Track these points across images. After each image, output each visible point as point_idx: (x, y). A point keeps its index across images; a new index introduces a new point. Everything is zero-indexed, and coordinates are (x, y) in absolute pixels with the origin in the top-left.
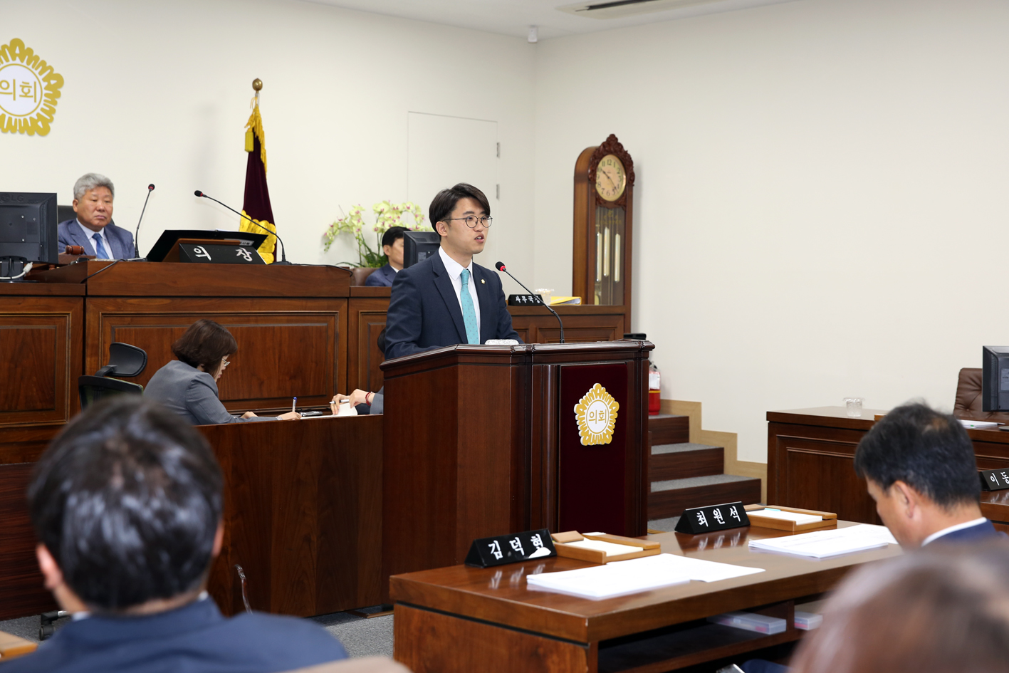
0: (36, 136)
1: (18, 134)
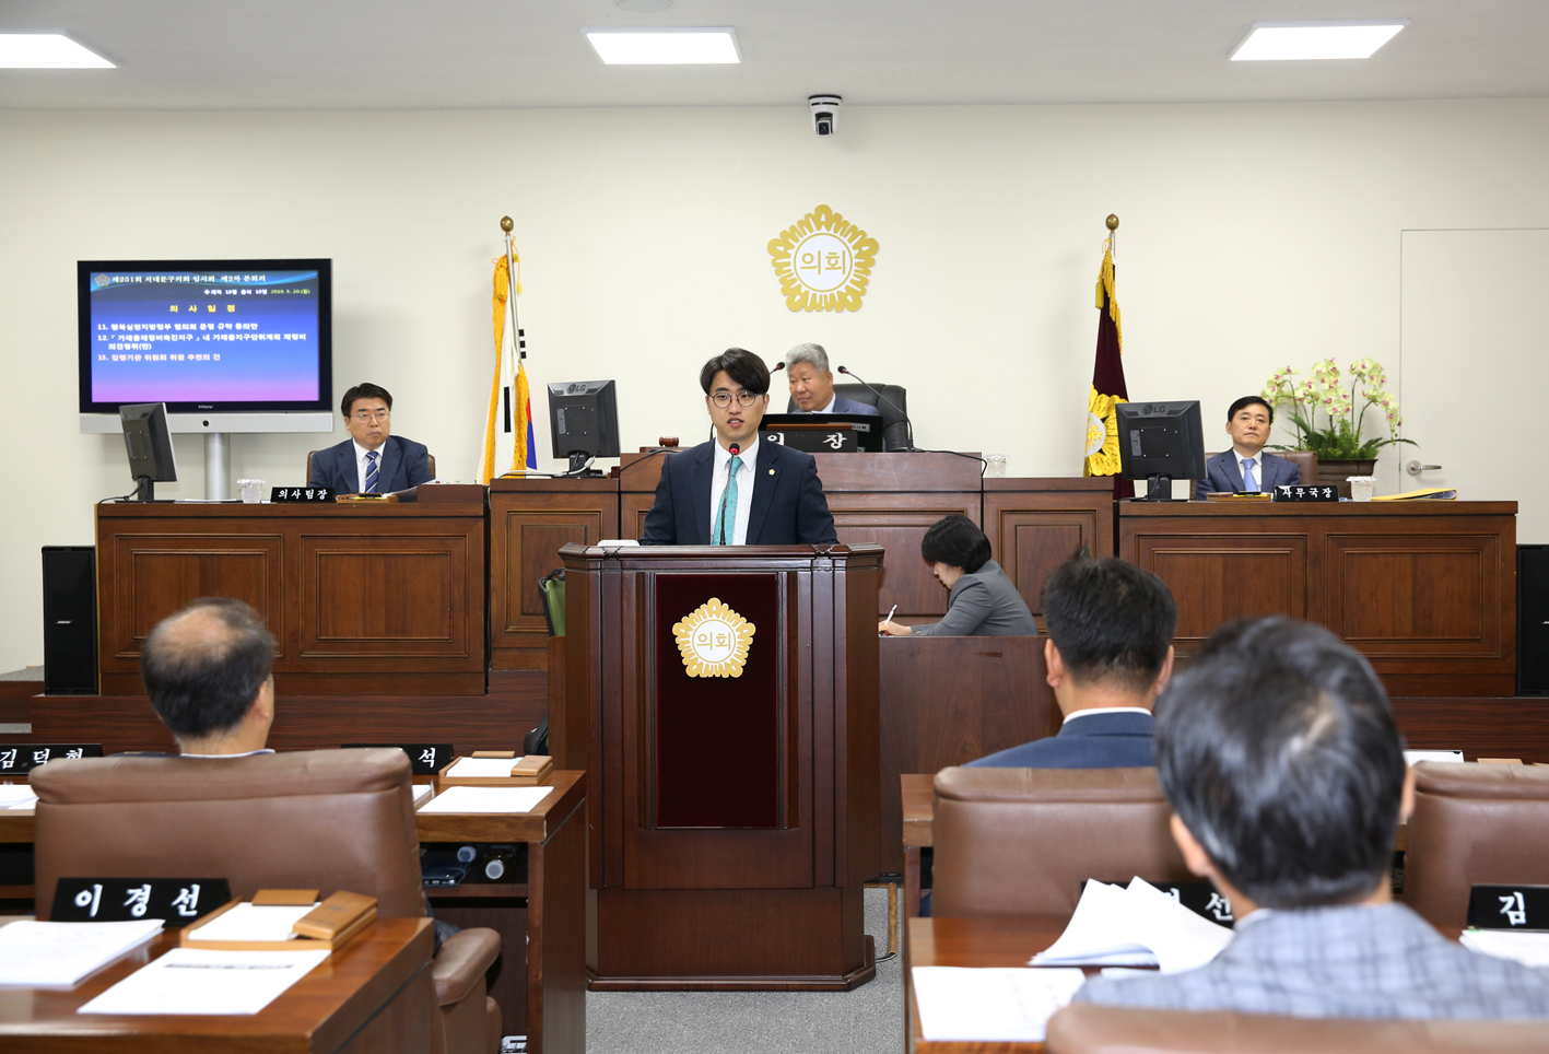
0: (846, 313)
1: (824, 313)
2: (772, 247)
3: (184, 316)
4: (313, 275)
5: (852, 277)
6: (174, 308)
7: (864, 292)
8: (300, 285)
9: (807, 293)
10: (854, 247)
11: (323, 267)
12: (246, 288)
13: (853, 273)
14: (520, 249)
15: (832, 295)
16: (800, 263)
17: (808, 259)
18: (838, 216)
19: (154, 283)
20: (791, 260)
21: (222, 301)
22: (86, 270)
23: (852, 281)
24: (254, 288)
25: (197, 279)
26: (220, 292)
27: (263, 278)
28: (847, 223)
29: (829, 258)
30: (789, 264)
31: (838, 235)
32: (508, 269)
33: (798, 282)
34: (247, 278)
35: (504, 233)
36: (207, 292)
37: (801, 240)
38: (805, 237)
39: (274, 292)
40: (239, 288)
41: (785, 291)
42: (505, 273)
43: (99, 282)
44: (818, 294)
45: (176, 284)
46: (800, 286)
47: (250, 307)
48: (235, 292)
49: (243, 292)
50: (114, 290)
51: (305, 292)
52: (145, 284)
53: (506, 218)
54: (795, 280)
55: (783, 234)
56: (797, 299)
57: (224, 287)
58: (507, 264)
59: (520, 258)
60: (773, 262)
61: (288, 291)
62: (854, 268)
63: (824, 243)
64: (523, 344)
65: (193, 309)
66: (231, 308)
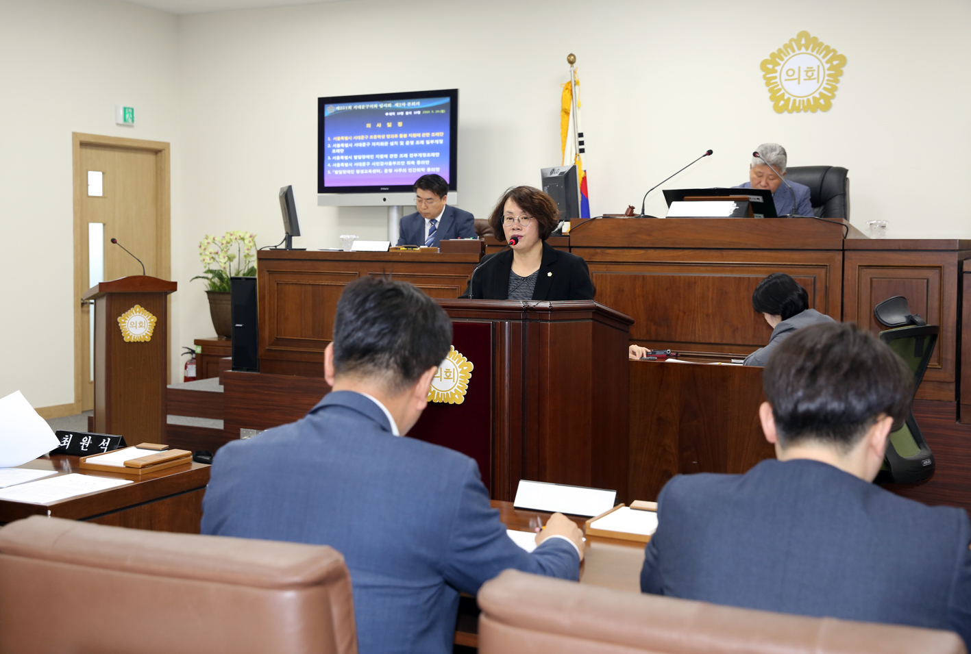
0: (819, 113)
1: (802, 113)
2: (763, 66)
3: (374, 130)
4: (447, 100)
5: (824, 85)
6: (369, 125)
7: (833, 96)
8: (439, 107)
9: (789, 99)
10: (827, 62)
11: (453, 94)
12: (409, 110)
13: (825, 82)
14: (580, 77)
15: (808, 100)
16: (784, 76)
17: (790, 73)
18: (815, 39)
19: (358, 110)
20: (777, 75)
21: (395, 120)
22: (323, 102)
23: (825, 89)
24: (413, 110)
25: (381, 106)
26: (394, 114)
27: (418, 103)
28: (822, 44)
29: (807, 72)
30: (775, 78)
31: (814, 53)
32: (571, 91)
33: (783, 91)
34: (409, 104)
35: (569, 65)
36: (387, 114)
37: (786, 59)
38: (789, 57)
39: (425, 112)
40: (405, 110)
41: (772, 98)
42: (570, 93)
43: (330, 110)
44: (798, 99)
45: (370, 110)
46: (783, 94)
47: (413, 123)
48: (402, 113)
49: (407, 113)
50: (337, 114)
51: (443, 111)
52: (353, 110)
53: (571, 55)
54: (780, 90)
55: (773, 55)
56: (781, 103)
57: (397, 110)
58: (570, 88)
59: (581, 82)
60: (764, 77)
61: (432, 112)
62: (826, 78)
63: (803, 60)
64: (581, 143)
65: (379, 125)
66: (400, 124)
